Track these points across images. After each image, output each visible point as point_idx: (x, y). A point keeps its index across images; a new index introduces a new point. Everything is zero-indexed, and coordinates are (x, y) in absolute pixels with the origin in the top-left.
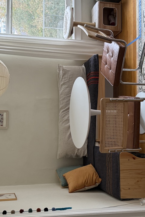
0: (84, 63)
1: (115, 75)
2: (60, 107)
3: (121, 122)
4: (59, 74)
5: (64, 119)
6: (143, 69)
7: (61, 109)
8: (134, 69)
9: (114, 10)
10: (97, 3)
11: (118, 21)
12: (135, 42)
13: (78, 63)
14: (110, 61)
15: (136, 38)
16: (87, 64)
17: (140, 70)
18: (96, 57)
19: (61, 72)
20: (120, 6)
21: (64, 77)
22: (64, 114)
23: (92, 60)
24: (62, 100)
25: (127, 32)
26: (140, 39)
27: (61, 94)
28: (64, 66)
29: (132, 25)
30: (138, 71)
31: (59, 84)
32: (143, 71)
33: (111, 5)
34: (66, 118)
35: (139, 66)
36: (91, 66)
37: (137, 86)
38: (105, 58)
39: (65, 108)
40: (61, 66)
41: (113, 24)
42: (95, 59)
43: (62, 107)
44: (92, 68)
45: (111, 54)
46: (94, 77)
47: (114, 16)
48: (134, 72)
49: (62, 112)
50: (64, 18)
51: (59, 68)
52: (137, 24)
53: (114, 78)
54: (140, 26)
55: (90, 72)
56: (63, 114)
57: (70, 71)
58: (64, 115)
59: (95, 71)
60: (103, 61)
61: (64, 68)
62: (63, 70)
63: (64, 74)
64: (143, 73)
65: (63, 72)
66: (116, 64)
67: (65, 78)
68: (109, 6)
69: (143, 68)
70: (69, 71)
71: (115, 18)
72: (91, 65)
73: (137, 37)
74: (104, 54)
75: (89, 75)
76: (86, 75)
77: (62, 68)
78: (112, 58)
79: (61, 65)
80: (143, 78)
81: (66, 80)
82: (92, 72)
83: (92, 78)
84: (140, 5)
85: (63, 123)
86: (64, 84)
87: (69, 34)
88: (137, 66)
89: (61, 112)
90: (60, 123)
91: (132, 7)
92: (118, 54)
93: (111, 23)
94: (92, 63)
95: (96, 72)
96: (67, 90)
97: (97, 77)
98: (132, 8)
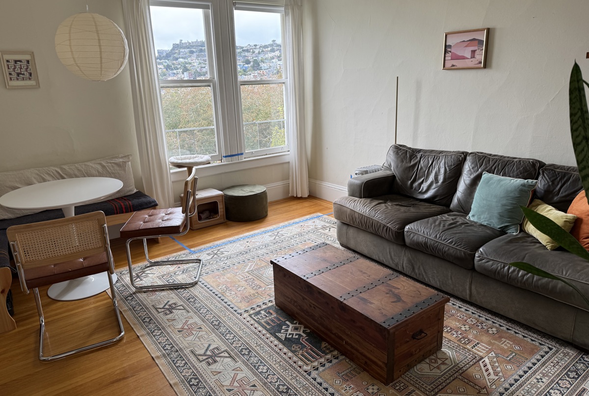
0: (140, 191)
1: (137, 229)
2: (64, 167)
3: (69, 249)
4: (116, 157)
5: (44, 175)
6: (151, 268)
7: (62, 169)
8: (149, 257)
9: (217, 215)
10: (220, 193)
11: (204, 222)
12: (185, 249)
13: (138, 182)
14: (156, 219)
15: (190, 248)
16: (139, 194)
17: (148, 265)
18: (153, 204)
19: (121, 160)
20: (222, 221)
21: (113, 165)
22: (54, 175)
23: (148, 199)
24: (76, 167)
25: (195, 237)
26: (190, 253)
27: (85, 165)
28: (130, 163)
29: (205, 240)
30: (146, 263)
31: (101, 161)
32: (148, 269)
33: (222, 210)
34: (47, 177)
35: (155, 262)
36: (138, 199)
37: (128, 267)
38: (158, 212)
39: (63, 173)
40: (129, 158)
41: (200, 218)
42: (150, 203)
43: (65, 169)
44: (136, 202)
45: (166, 218)
46: (123, 206)
47: (210, 216)
48: (145, 258)
49: (56, 171)
50: (195, 155)
51: (125, 157)
52: (208, 245)
53: (133, 229)
54: (206, 249)
55: (130, 201)
56: (53, 173)
57: (125, 172)
58: (52, 175)
59: (133, 205)
60: (151, 211)
61: (127, 163)
62: (125, 162)
63: (118, 164)
64: (146, 270)
65: (121, 163)
66: (155, 227)
67: (113, 167)
68: (221, 208)
69: (153, 267)
70: (125, 170)
71: (207, 218)
72: (140, 200)
73: (192, 249)
74: (163, 210)
75: (125, 200)
76: (124, 196)
77: (127, 160)
78: (160, 221)
79: (131, 158)
80: (139, 272)
81: (110, 169)
82: (130, 202)
83: (122, 204)
84: (230, 242)
85: (38, 174)
86: (103, 167)
87: (177, 163)
88: (153, 261)
89: (57, 169)
90: (36, 170)
91: (226, 234)
92: (169, 225)
93: (201, 215)
94: (143, 200)
95: (131, 207)
96: (94, 172)
97: (124, 210)
98: (224, 235)
